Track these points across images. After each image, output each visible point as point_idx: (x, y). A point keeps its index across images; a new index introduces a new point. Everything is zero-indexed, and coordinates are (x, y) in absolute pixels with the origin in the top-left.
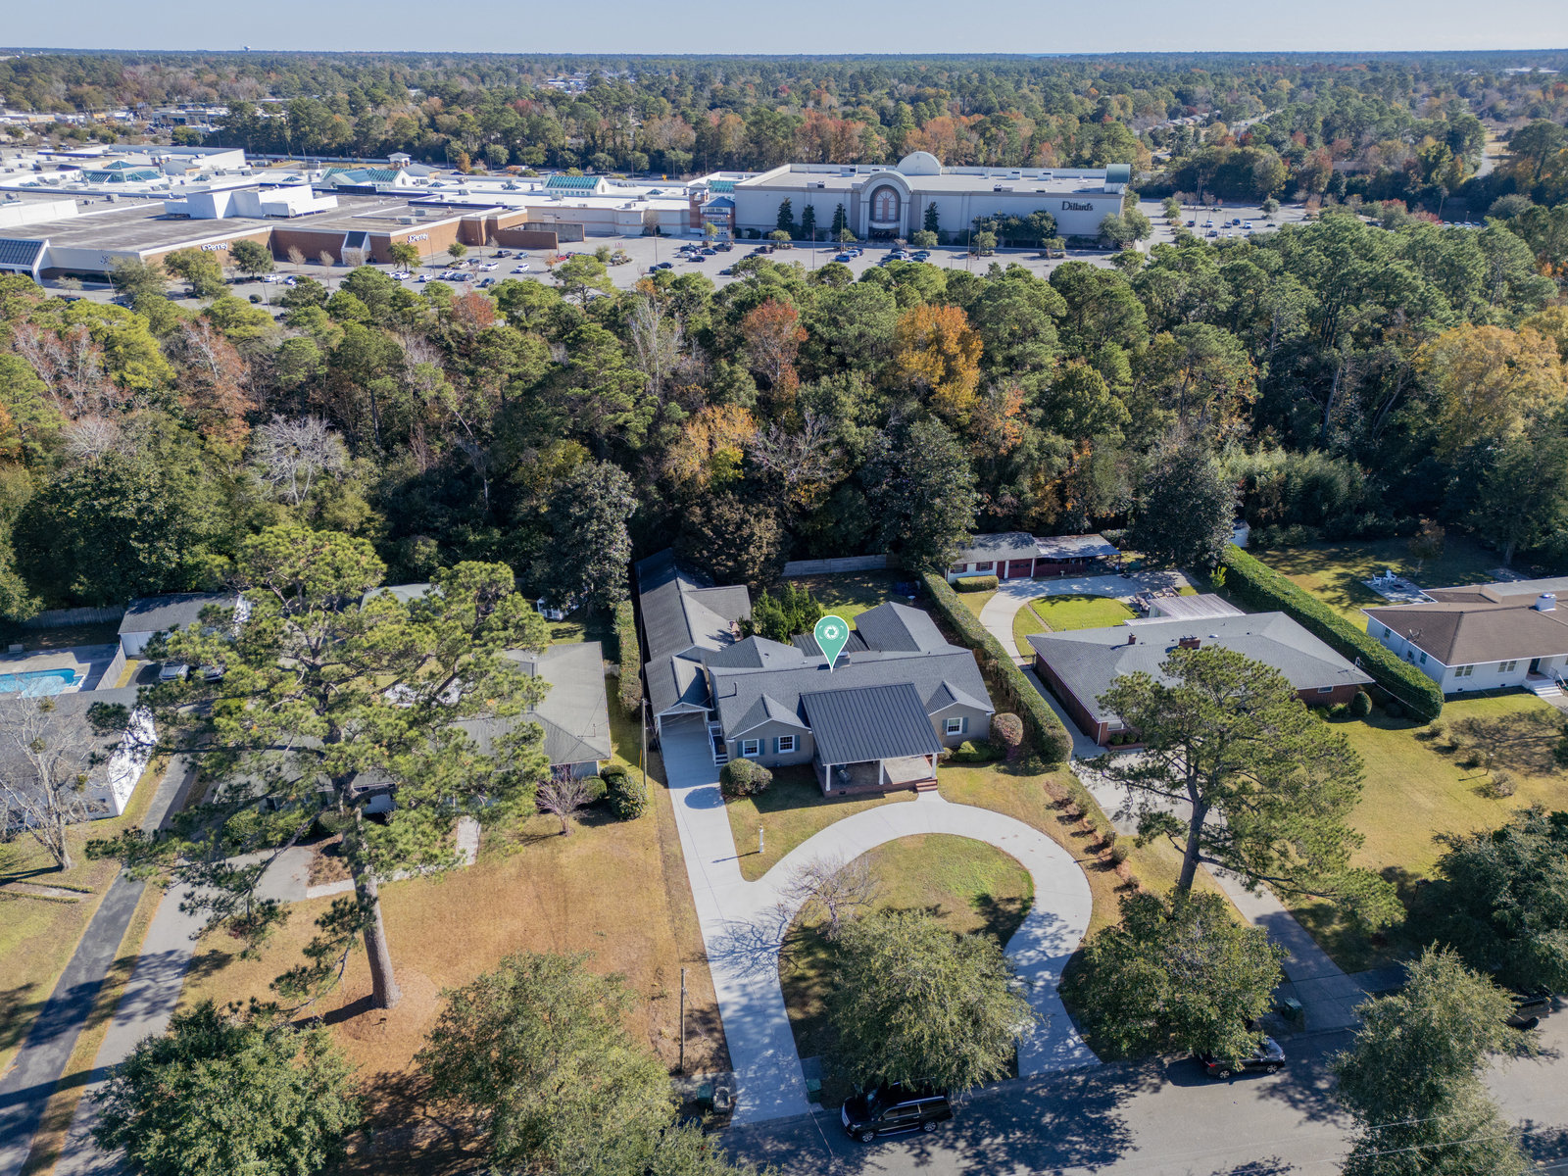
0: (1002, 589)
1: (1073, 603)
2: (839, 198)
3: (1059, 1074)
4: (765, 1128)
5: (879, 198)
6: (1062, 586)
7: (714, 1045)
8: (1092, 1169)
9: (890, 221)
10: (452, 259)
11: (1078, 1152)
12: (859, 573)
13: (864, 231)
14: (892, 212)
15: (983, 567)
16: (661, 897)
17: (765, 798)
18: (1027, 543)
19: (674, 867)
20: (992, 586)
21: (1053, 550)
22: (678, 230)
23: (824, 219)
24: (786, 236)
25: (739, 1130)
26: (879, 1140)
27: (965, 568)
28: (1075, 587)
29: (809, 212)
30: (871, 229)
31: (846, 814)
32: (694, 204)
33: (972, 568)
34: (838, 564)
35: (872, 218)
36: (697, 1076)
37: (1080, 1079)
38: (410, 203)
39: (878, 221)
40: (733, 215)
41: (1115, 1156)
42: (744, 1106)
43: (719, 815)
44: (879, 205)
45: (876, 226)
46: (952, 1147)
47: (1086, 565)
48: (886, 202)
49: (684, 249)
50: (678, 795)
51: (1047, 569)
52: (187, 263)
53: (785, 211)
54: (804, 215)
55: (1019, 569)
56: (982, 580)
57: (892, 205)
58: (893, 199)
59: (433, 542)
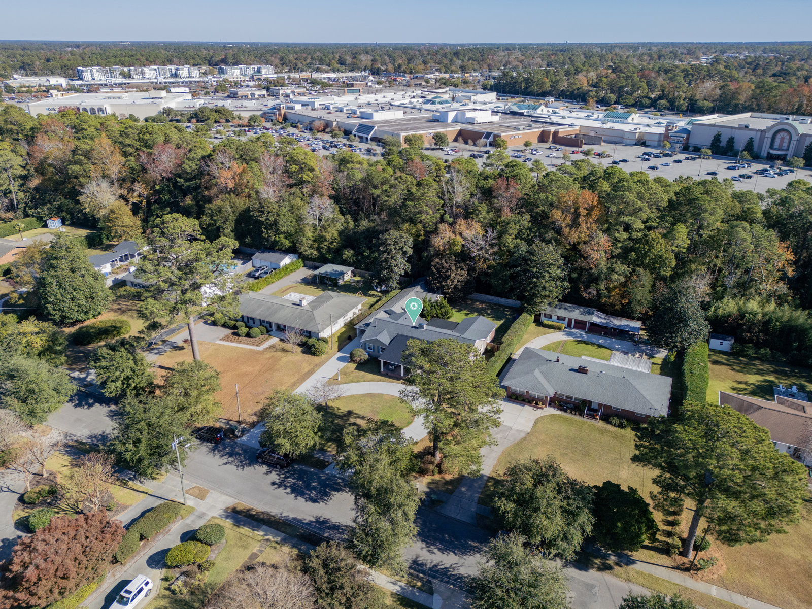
0: (564, 331)
1: (589, 346)
2: (753, 134)
3: (335, 476)
4: (242, 446)
5: (779, 136)
6: (594, 338)
7: (256, 420)
8: (306, 501)
9: (783, 150)
10: (525, 148)
11: (310, 495)
12: (506, 307)
13: (764, 153)
14: (785, 145)
15: (559, 318)
16: (295, 379)
17: (362, 366)
18: (589, 313)
19: (310, 373)
20: (559, 329)
21: (605, 321)
22: (656, 144)
23: (740, 145)
24: (709, 152)
25: (236, 443)
26: (263, 463)
27: (551, 317)
28: (601, 341)
29: (731, 140)
30: (769, 153)
31: (380, 380)
32: (667, 130)
33: (554, 318)
34: (503, 301)
35: (771, 147)
36: (242, 425)
37: (339, 481)
38: (532, 121)
39: (776, 149)
40: (688, 138)
41: (318, 502)
42: (244, 438)
43: (343, 365)
44: (778, 140)
45: (772, 152)
46: (279, 475)
47: (620, 334)
48: (782, 139)
49: (644, 153)
50: (340, 354)
51: (595, 329)
52: (411, 140)
53: (717, 138)
54: (728, 142)
55: (580, 325)
56: (554, 324)
57: (786, 141)
58: (788, 137)
59: (352, 252)
